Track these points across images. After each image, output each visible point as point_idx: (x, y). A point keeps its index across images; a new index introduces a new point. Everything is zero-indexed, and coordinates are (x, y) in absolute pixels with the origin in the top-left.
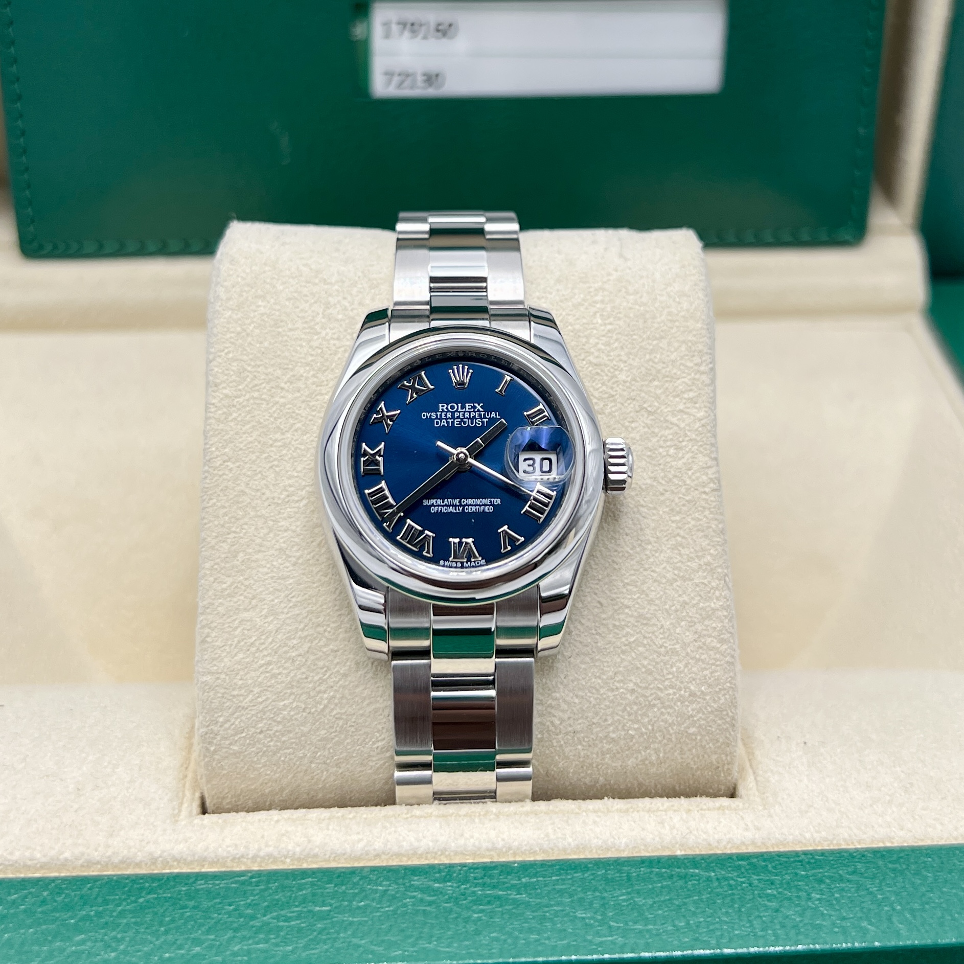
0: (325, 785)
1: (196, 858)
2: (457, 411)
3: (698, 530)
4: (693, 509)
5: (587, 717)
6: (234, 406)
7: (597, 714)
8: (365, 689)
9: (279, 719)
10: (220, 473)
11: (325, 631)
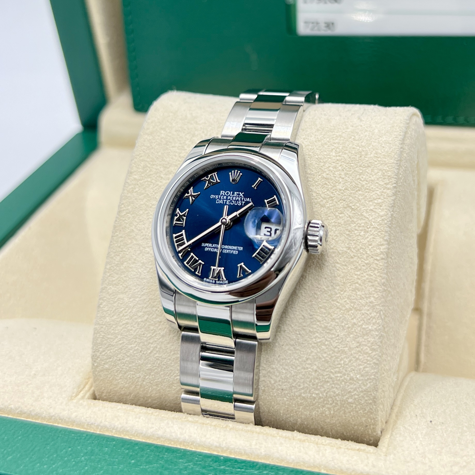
0: (151, 395)
1: (70, 420)
2: (229, 196)
3: (369, 282)
4: (368, 269)
5: (289, 382)
6: (137, 184)
7: (295, 381)
8: (173, 345)
9: (128, 355)
10: (124, 219)
11: (156, 310)
